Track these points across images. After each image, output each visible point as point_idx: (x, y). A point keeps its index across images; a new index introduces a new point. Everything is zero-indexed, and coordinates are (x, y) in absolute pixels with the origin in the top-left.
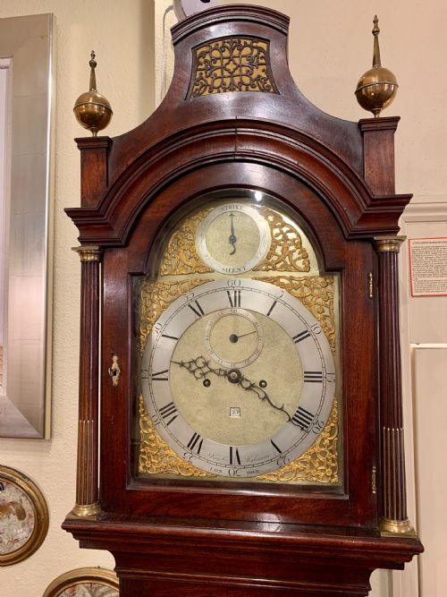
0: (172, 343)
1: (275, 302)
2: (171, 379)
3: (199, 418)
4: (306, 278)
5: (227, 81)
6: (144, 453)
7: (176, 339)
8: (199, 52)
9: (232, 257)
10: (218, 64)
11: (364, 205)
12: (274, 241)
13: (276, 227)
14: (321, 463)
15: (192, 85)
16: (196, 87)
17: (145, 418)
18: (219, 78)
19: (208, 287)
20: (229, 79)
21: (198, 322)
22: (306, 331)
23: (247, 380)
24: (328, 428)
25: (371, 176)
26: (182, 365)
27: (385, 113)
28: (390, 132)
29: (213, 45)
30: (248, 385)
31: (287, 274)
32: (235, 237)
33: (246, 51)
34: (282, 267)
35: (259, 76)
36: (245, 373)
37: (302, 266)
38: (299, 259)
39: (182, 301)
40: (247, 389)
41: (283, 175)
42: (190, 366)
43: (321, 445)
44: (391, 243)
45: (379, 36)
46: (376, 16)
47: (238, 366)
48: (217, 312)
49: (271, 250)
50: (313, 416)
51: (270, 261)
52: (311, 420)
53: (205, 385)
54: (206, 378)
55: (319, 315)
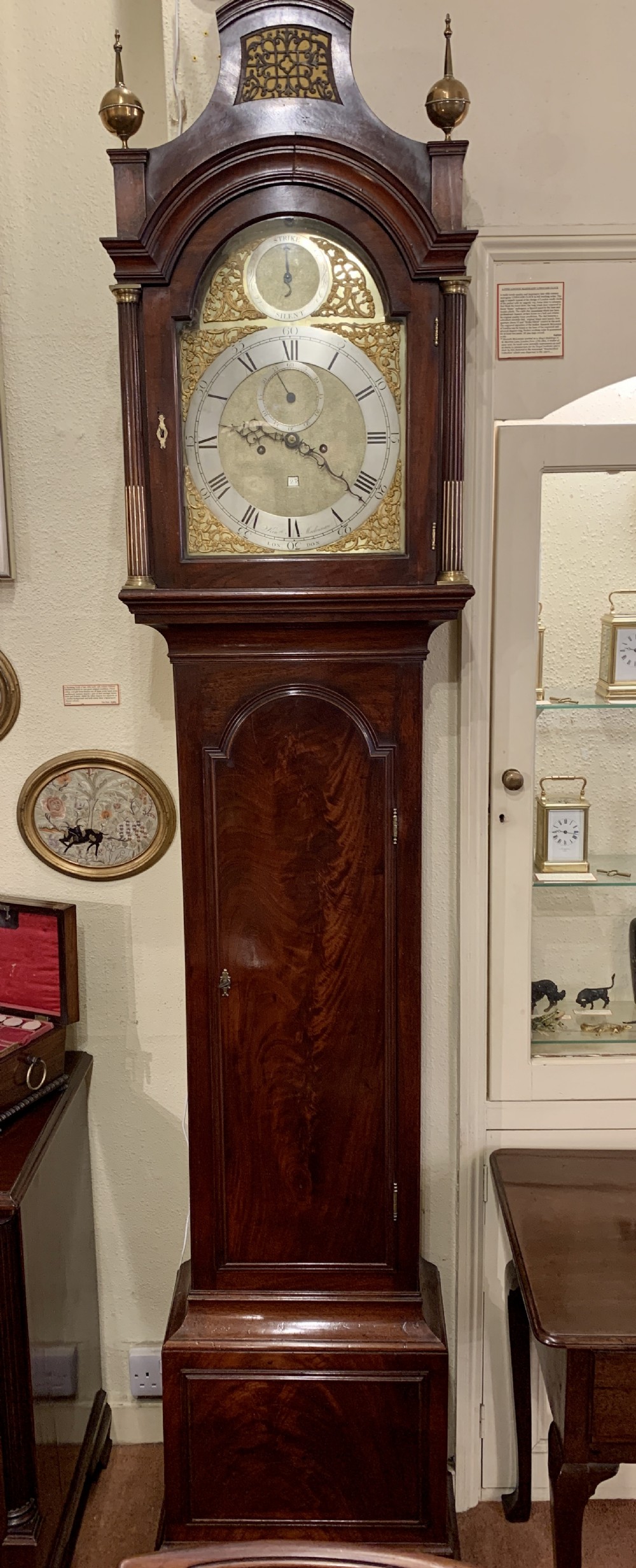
0: (220, 403)
1: (337, 354)
2: (220, 447)
3: (254, 489)
4: (371, 326)
5: (282, 82)
6: (194, 530)
7: (225, 399)
8: (249, 42)
9: (287, 300)
10: (272, 60)
11: (430, 240)
12: (335, 280)
13: (337, 263)
14: (383, 530)
15: (242, 86)
16: (246, 88)
17: (193, 492)
18: (273, 78)
19: (260, 336)
20: (285, 80)
21: (250, 379)
22: (371, 387)
23: (306, 445)
24: (391, 493)
25: (437, 208)
26: (232, 429)
27: (457, 134)
28: (458, 159)
29: (265, 35)
30: (307, 451)
31: (350, 321)
32: (290, 275)
33: (304, 45)
34: (344, 311)
35: (319, 79)
36: (304, 437)
37: (367, 311)
38: (363, 302)
39: (230, 353)
40: (305, 455)
41: (346, 203)
42: (242, 431)
44: (457, 284)
45: (451, 39)
46: (448, 15)
47: (295, 429)
48: (271, 367)
49: (332, 291)
50: (375, 480)
51: (331, 305)
52: (373, 484)
53: (260, 453)
54: (261, 444)
55: (384, 368)
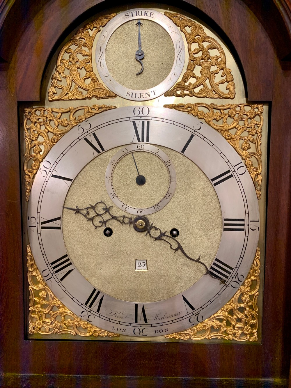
0: (65, 184)
1: (192, 136)
2: (65, 228)
3: (98, 271)
4: (230, 107)
6: (34, 312)
7: (70, 180)
9: (138, 78)
12: (191, 58)
13: (194, 41)
14: (239, 320)
17: (35, 273)
19: (108, 116)
21: (97, 160)
22: (229, 171)
23: (156, 229)
24: (248, 282)
26: (78, 211)
30: (158, 234)
31: (207, 101)
32: (142, 53)
34: (201, 91)
36: (153, 220)
37: (225, 92)
38: (222, 82)
39: (76, 132)
40: (156, 239)
42: (88, 213)
43: (240, 301)
47: (145, 213)
48: (120, 148)
49: (188, 69)
50: (232, 269)
51: (187, 84)
52: (229, 273)
53: (106, 235)
54: (107, 227)
55: (244, 152)
